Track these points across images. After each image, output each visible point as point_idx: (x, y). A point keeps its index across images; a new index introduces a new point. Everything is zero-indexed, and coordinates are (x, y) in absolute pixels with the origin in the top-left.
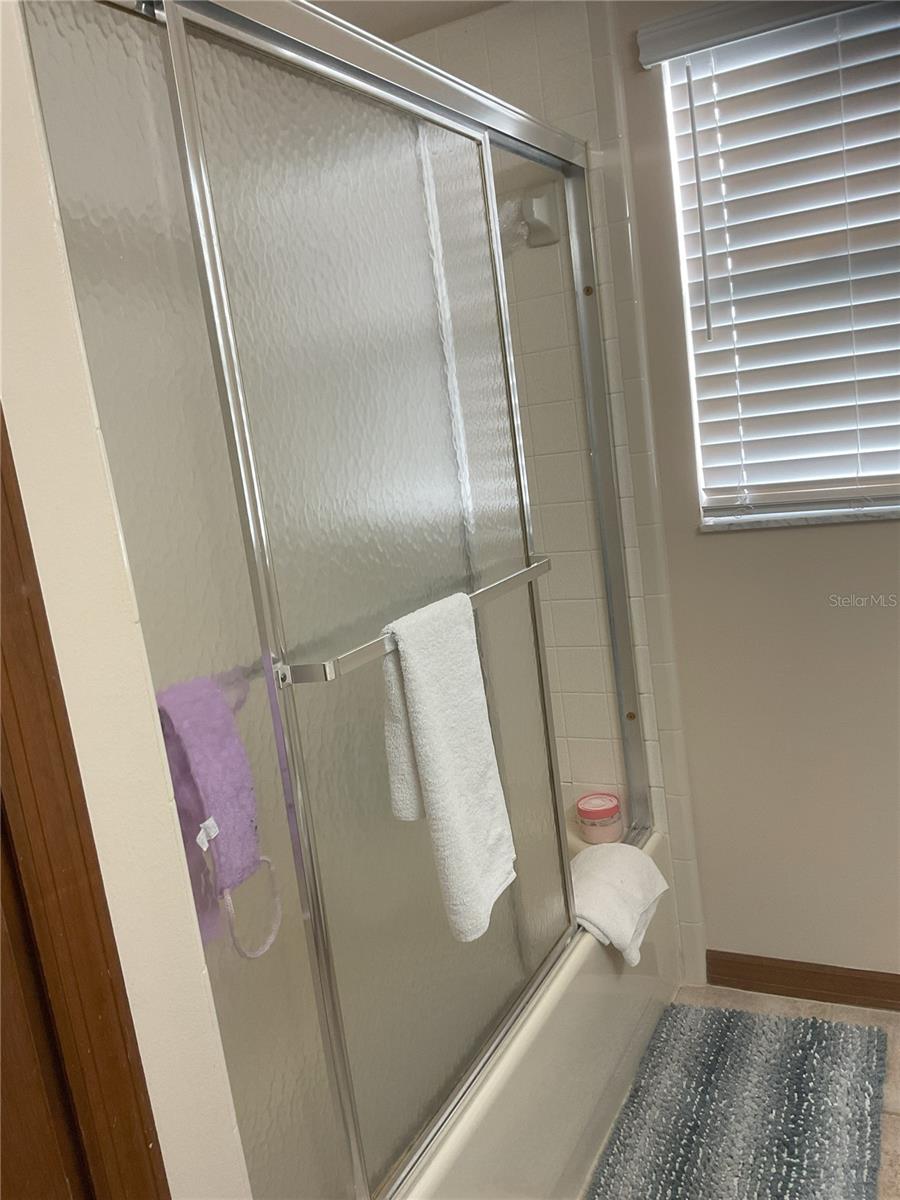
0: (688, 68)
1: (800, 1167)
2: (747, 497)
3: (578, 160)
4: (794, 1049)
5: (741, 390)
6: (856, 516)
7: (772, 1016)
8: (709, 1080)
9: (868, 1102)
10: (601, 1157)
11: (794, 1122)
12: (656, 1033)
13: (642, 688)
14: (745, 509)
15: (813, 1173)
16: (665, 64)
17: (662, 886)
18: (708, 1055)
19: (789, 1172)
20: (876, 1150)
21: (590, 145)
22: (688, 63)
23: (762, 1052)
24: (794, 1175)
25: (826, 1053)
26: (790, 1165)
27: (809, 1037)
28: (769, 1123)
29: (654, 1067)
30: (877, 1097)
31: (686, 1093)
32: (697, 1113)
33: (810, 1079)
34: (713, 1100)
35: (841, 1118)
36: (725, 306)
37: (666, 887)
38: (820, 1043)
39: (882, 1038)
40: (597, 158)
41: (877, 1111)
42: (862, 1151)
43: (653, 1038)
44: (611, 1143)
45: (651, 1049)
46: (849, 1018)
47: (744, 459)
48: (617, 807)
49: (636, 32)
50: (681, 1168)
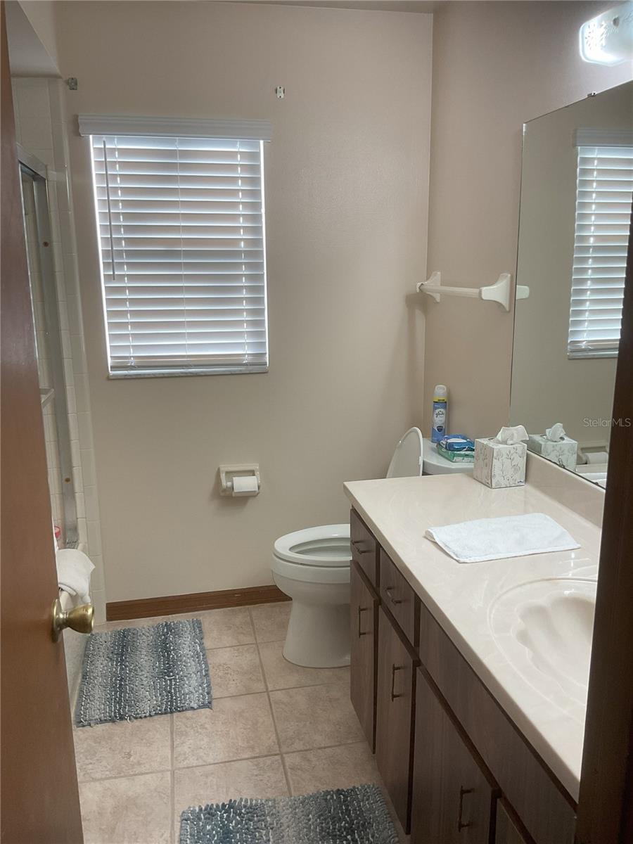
0: (104, 142)
1: (175, 679)
2: (132, 362)
3: (41, 173)
4: (160, 636)
5: (130, 307)
6: (186, 373)
7: (145, 626)
8: (122, 660)
9: (198, 648)
10: (77, 703)
11: (168, 664)
12: (86, 648)
13: (74, 464)
14: (132, 368)
15: (181, 679)
16: (91, 136)
17: (93, 567)
18: (118, 649)
19: (171, 683)
20: (206, 664)
21: (48, 167)
22: (104, 139)
23: (144, 642)
24: (173, 683)
25: (175, 634)
26: (170, 680)
27: (165, 630)
28: (157, 667)
29: (91, 662)
30: (201, 644)
31: (111, 668)
32: (120, 673)
33: (170, 646)
34: (127, 666)
35: (189, 656)
36: (122, 264)
37: (94, 567)
38: (171, 631)
39: (199, 623)
40: (52, 175)
41: (203, 649)
42: (201, 666)
43: (86, 650)
44: (80, 697)
45: (86, 656)
46: (182, 619)
47: (131, 342)
48: (59, 532)
49: (77, 116)
50: (121, 696)
